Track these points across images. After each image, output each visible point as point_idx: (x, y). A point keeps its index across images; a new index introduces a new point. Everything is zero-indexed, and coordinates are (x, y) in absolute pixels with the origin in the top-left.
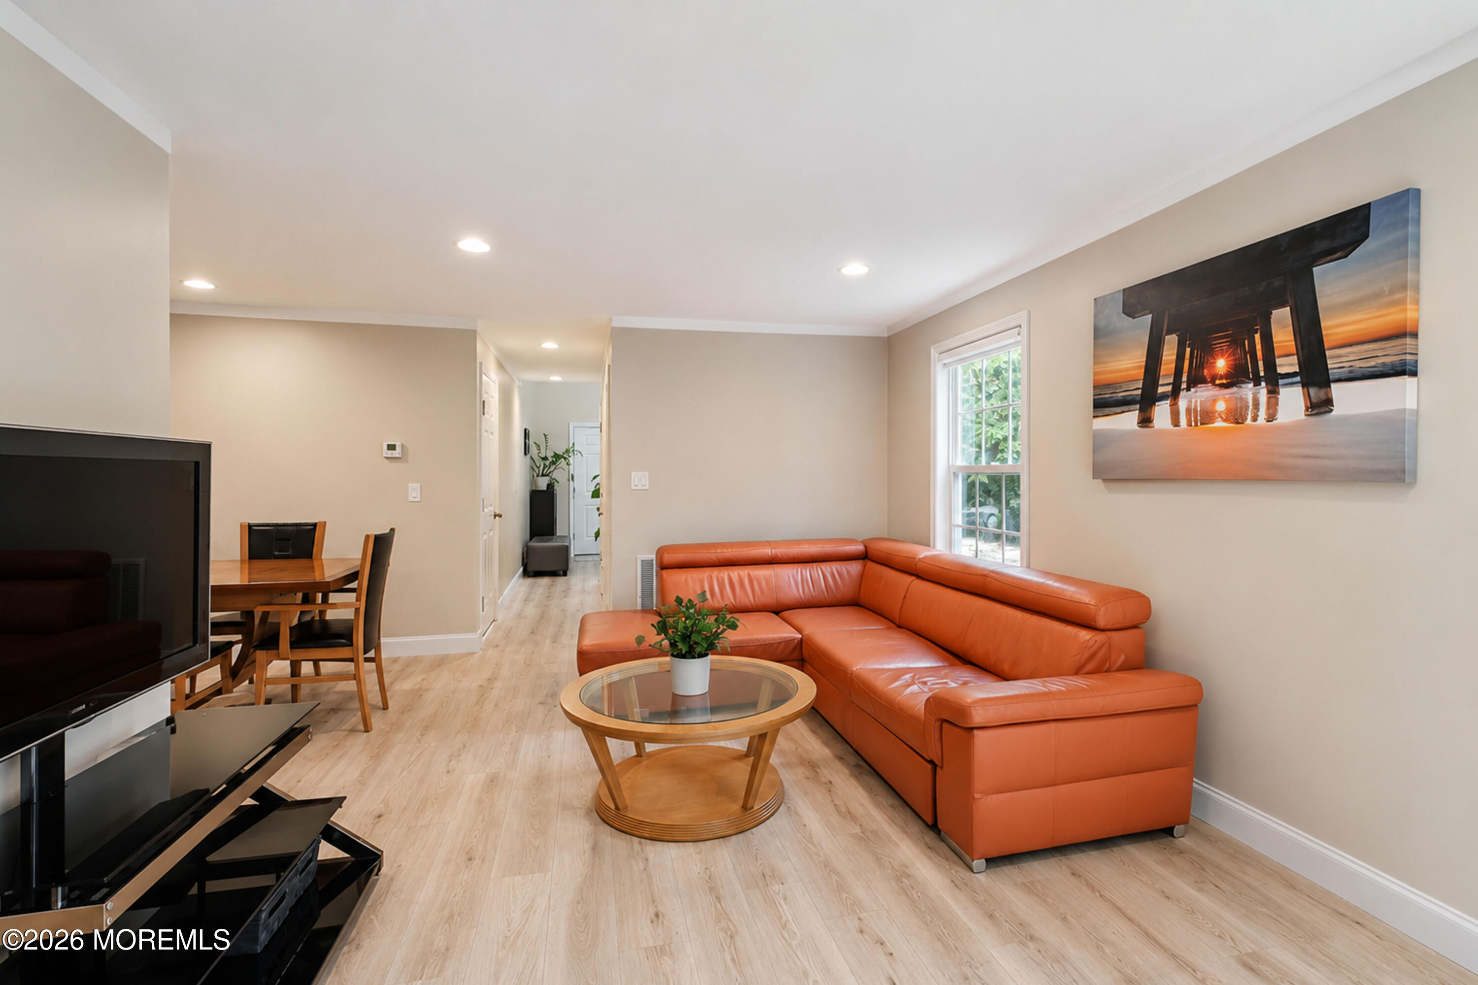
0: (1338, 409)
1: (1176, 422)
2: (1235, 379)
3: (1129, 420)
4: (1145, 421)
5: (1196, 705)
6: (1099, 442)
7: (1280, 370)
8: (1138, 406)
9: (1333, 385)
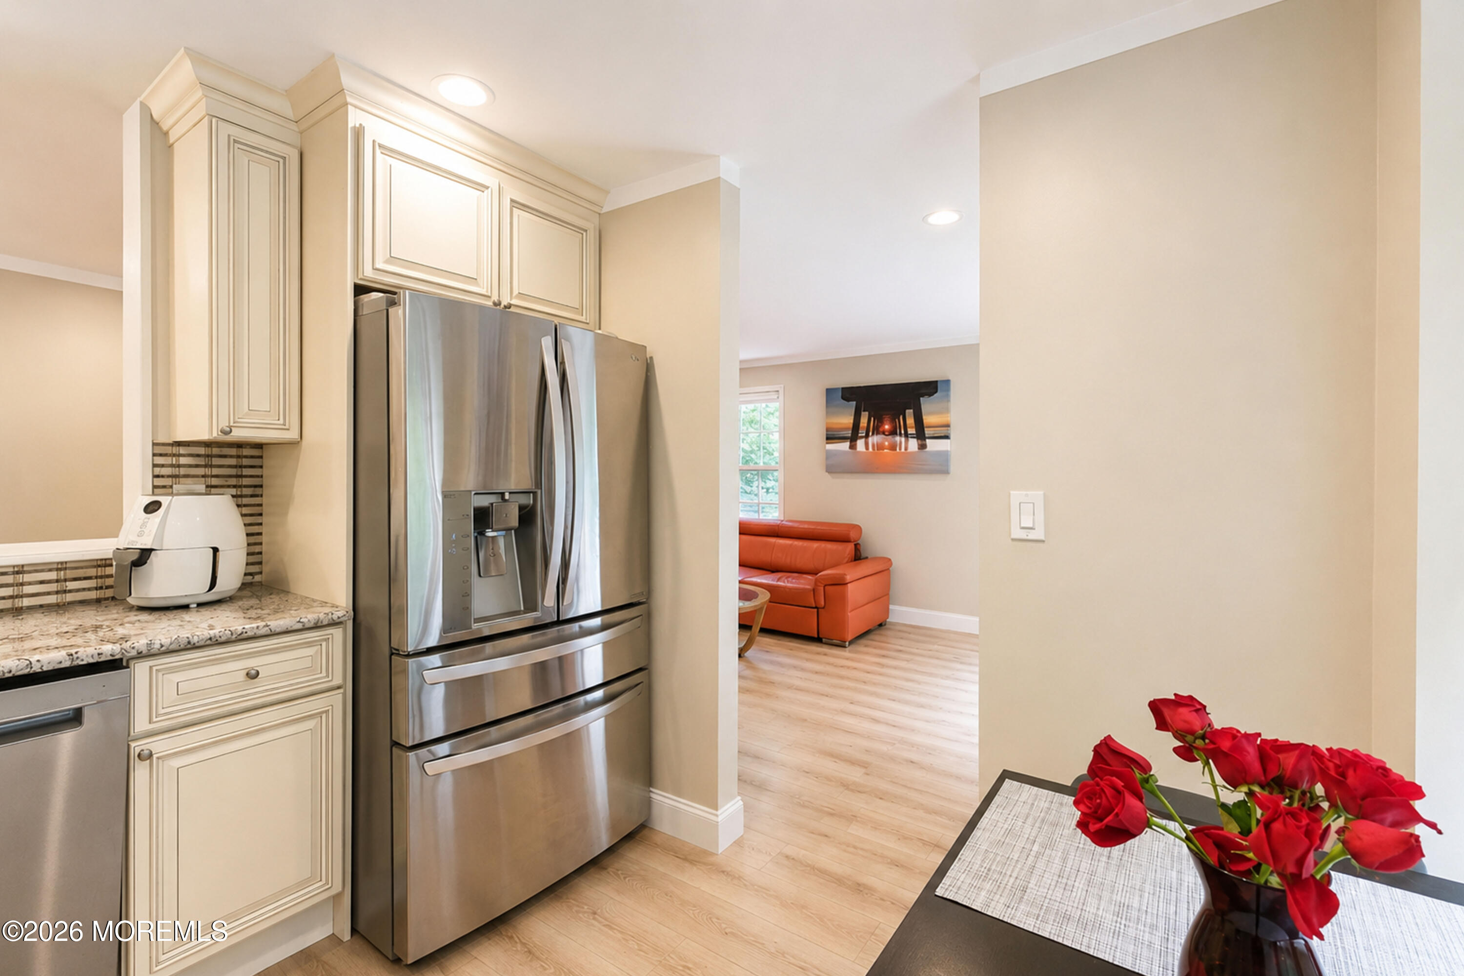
0: (928, 449)
1: (867, 448)
2: (893, 433)
3: (845, 446)
4: (853, 447)
5: (888, 569)
6: (829, 455)
7: (909, 432)
8: (849, 440)
9: (927, 441)
